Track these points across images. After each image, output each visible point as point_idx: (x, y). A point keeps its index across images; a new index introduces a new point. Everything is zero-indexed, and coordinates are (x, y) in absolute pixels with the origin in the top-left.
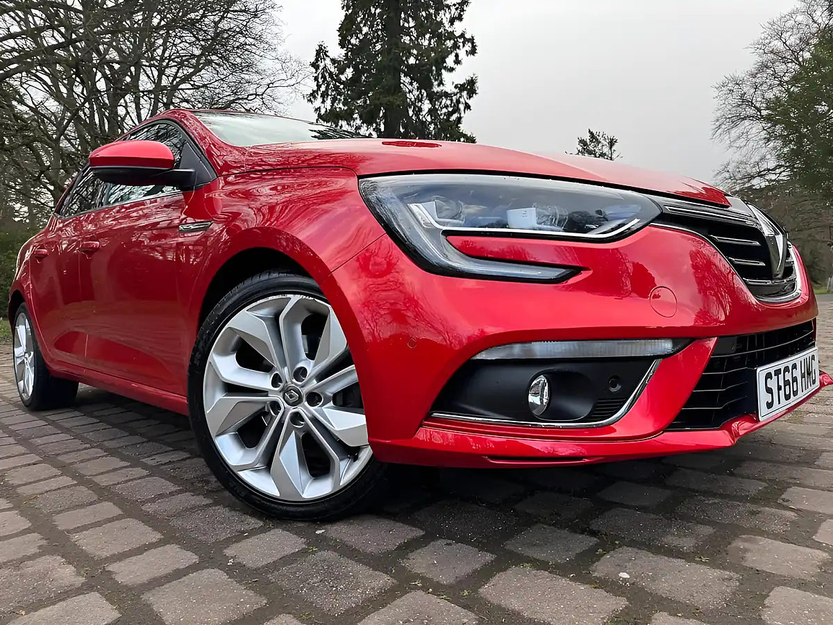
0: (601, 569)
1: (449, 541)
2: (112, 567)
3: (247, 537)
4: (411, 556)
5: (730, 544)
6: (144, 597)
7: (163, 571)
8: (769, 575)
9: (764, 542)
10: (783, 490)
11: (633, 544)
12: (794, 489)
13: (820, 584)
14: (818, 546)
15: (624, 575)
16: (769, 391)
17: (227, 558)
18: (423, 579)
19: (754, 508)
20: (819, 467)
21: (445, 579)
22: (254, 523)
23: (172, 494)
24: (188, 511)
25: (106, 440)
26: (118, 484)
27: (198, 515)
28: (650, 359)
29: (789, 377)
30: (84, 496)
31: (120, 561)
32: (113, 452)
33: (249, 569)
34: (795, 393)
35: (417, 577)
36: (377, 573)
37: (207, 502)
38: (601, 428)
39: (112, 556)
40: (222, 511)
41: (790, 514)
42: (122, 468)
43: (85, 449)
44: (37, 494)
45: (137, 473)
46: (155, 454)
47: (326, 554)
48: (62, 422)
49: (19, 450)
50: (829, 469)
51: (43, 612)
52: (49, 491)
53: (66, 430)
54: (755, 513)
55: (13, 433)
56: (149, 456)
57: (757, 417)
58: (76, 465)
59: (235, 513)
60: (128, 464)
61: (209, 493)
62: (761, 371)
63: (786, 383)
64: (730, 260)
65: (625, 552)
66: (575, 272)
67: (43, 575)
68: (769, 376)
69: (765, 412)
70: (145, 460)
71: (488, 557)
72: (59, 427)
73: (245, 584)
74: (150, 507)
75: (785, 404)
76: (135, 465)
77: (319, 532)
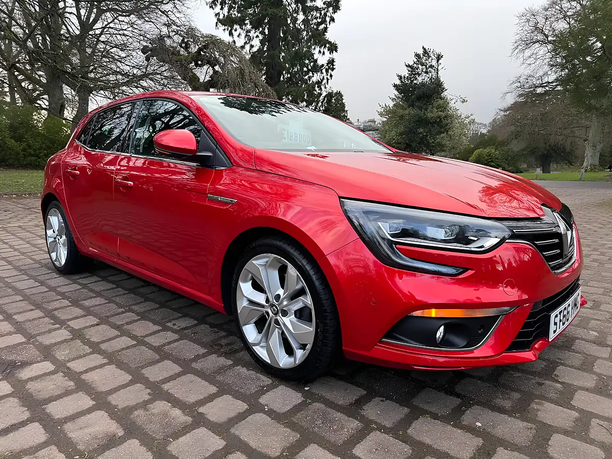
0: (467, 417)
1: (382, 399)
2: (201, 410)
3: (267, 391)
4: (365, 407)
5: (529, 406)
6: (232, 430)
7: (232, 414)
8: (550, 426)
9: (547, 405)
10: (554, 369)
11: (479, 403)
12: (561, 367)
13: (574, 432)
14: (572, 408)
15: (479, 424)
16: (555, 324)
17: (263, 406)
18: (376, 423)
19: (540, 381)
20: (574, 351)
21: (388, 424)
22: (266, 380)
23: (204, 355)
24: (222, 370)
25: (131, 305)
26: (164, 345)
27: (230, 373)
28: (499, 316)
29: (565, 312)
30: (150, 354)
31: (203, 406)
32: (143, 316)
33: (279, 414)
34: (568, 320)
35: (372, 422)
36: (351, 419)
37: (230, 362)
38: (472, 352)
39: (196, 401)
40: (243, 370)
41: (559, 385)
42: (158, 332)
43: (123, 313)
44: (117, 351)
45: (171, 336)
46: (173, 319)
47: (317, 405)
48: (91, 286)
49: (78, 311)
50: (579, 353)
51: (182, 440)
52: (123, 349)
53: (99, 294)
54: (541, 384)
55: (63, 296)
56: (170, 321)
57: (548, 339)
58: (125, 327)
59: (252, 372)
60: (161, 328)
61: (227, 355)
62: (553, 315)
63: (564, 316)
64: (543, 255)
65: (476, 409)
66: (466, 270)
67: (165, 415)
68: (556, 316)
69: (552, 336)
70: (169, 324)
71: (406, 410)
72: (92, 291)
73: (283, 424)
74: (197, 366)
75: (562, 327)
76: (165, 329)
77: (306, 389)
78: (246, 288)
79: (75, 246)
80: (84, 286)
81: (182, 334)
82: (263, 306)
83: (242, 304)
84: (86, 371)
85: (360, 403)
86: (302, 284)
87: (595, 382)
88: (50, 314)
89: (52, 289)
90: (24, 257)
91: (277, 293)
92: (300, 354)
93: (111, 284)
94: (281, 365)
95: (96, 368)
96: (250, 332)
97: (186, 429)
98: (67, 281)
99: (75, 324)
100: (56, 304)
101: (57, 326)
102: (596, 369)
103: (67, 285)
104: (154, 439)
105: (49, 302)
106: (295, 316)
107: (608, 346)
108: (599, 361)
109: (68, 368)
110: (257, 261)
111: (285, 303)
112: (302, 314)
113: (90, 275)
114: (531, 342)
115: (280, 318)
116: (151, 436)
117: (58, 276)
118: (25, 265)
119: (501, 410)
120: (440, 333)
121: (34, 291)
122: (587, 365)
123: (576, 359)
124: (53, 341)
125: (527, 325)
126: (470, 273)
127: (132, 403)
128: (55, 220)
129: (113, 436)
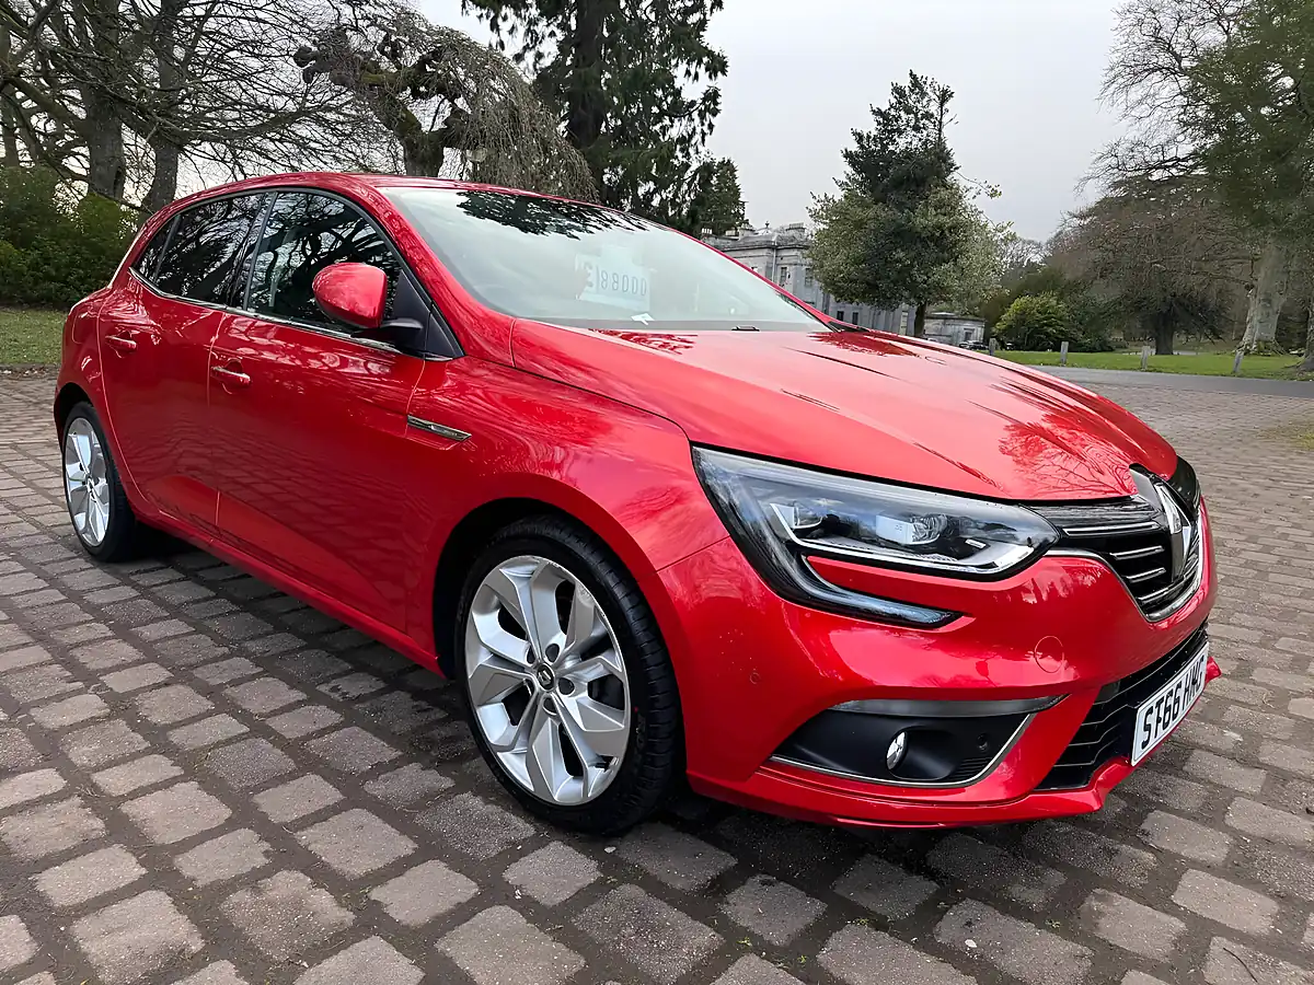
0: (948, 930)
1: (769, 878)
2: (377, 894)
3: (523, 854)
4: (732, 898)
5: (1082, 902)
6: (440, 946)
7: (443, 906)
8: (1122, 951)
9: (1120, 901)
10: (1141, 819)
11: (976, 895)
12: (1157, 815)
13: (1173, 968)
14: (1173, 910)
15: (971, 944)
16: (1147, 728)
17: (512, 888)
18: (752, 936)
19: (1110, 844)
20: (1187, 776)
21: (777, 937)
22: (523, 828)
23: (395, 765)
24: (429, 800)
25: (245, 639)
26: (309, 737)
27: (446, 809)
28: (1025, 715)
29: (1171, 701)
30: (275, 758)
31: (382, 884)
32: (269, 666)
33: (544, 907)
34: (1175, 716)
35: (746, 932)
36: (697, 923)
37: (448, 783)
38: (961, 789)
39: (367, 874)
40: (474, 803)
41: (1149, 856)
42: (299, 703)
43: (225, 657)
44: (202, 749)
45: (326, 716)
46: (335, 677)
47: (630, 890)
48: (162, 592)
49: (127, 651)
50: (1199, 781)
51: (329, 964)
52: (218, 745)
53: (175, 612)
54: (1111, 853)
55: (97, 613)
56: (326, 681)
57: (1130, 762)
58: (228, 691)
59: (492, 808)
60: (305, 696)
61: (442, 765)
62: (1142, 711)
63: (1167, 709)
64: (1127, 581)
65: (970, 908)
66: (957, 615)
67: (297, 904)
68: (1150, 711)
69: (1138, 754)
70: (324, 688)
71: (819, 907)
72: (161, 603)
73: (550, 933)
74: (375, 788)
75: (1162, 733)
76: (314, 698)
77: (608, 850)
78: (485, 625)
79: (127, 502)
80: (145, 592)
81: (350, 712)
82: (521, 668)
83: (477, 660)
84: (133, 795)
85: (720, 886)
86: (604, 626)
87: (1226, 850)
88: (64, 656)
89: (74, 596)
90: (20, 519)
91: (553, 641)
92: (596, 775)
93: (203, 588)
94: (556, 798)
95: (155, 787)
96: (494, 721)
97: (339, 940)
98: (109, 579)
99: (118, 683)
100: (79, 634)
101: (79, 684)
102: (1232, 819)
103: (108, 587)
104: (267, 961)
105: (65, 628)
106: (590, 695)
107: (1260, 766)
108: (1238, 802)
109: (94, 786)
110: (512, 570)
111: (569, 664)
112: (603, 691)
113: (158, 565)
114: (1092, 768)
115: (556, 696)
116: (260, 953)
117: (89, 565)
118: (18, 538)
119: (1020, 912)
120: (895, 748)
121: (34, 599)
122: (1212, 813)
123: (1189, 795)
124: (67, 720)
125: (1083, 734)
126: (963, 622)
127: (226, 873)
128: (84, 444)
129: (180, 953)
